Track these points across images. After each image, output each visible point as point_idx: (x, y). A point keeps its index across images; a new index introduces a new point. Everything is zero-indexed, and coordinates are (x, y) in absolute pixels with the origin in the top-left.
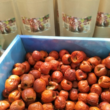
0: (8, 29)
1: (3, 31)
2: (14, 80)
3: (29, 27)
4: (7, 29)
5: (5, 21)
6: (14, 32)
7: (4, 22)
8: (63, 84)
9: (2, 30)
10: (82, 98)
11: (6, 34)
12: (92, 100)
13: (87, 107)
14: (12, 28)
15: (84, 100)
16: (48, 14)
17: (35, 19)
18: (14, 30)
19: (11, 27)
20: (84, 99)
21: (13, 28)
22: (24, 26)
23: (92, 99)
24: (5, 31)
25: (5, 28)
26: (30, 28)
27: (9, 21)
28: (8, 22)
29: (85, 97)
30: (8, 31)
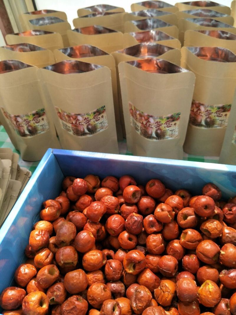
0: (32, 128)
1: (24, 133)
2: (43, 232)
3: (69, 127)
4: (30, 128)
5: (27, 116)
6: (42, 133)
7: (25, 118)
8: (121, 239)
9: (22, 131)
10: (150, 263)
11: (29, 137)
12: (165, 269)
13: (156, 280)
14: (39, 126)
15: (153, 267)
16: (103, 106)
17: (79, 115)
18: (43, 128)
19: (37, 124)
20: (153, 265)
21: (42, 126)
22: (61, 123)
23: (165, 266)
24: (27, 132)
25: (27, 127)
26: (71, 129)
27: (34, 115)
28: (31, 116)
29: (154, 263)
30: (33, 131)
